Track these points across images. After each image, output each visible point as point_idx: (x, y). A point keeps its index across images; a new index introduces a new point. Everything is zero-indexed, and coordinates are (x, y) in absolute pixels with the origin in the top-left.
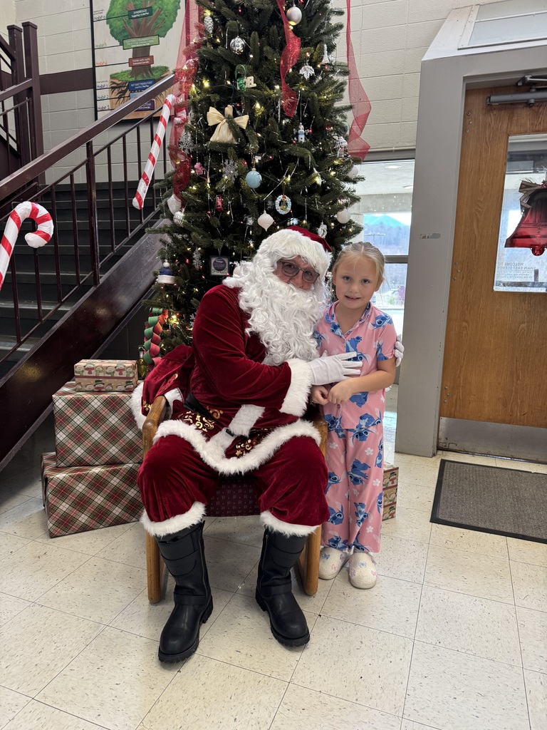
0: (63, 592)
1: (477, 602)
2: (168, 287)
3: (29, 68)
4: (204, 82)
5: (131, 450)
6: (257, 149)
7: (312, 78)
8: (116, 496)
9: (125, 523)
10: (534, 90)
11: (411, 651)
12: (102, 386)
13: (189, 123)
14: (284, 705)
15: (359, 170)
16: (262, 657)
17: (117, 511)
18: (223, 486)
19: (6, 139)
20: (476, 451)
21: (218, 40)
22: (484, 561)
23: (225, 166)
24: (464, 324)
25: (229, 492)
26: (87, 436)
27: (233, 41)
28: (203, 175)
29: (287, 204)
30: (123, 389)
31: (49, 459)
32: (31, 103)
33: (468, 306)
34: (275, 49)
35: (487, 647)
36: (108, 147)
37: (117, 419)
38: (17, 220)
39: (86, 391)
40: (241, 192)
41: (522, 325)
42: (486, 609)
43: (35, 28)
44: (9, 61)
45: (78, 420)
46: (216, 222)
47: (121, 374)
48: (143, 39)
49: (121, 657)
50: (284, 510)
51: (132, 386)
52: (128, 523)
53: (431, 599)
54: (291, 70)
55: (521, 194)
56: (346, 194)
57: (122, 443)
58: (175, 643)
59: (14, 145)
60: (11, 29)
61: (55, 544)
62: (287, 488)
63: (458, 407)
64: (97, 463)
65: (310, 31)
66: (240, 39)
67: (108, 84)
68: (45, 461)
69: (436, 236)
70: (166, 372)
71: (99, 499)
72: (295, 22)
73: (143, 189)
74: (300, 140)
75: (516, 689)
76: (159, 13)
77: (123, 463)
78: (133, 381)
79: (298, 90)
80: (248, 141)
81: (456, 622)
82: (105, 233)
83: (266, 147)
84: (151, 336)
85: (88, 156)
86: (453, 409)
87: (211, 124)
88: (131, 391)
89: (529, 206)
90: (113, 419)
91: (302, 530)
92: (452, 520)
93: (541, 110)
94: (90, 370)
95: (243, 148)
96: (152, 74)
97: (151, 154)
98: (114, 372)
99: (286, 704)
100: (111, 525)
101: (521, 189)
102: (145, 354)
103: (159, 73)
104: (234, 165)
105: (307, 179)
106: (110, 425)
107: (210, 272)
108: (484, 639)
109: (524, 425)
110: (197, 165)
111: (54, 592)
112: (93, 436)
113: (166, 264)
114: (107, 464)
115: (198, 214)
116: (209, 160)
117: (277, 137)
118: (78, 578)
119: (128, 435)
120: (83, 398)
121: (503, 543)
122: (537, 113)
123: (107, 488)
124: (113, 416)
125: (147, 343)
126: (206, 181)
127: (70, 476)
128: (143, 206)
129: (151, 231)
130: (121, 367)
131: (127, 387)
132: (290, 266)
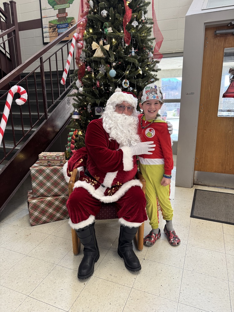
0: (39, 250)
1: (210, 253)
2: (77, 120)
3: (13, 21)
4: (90, 30)
5: (63, 190)
6: (114, 60)
7: (137, 26)
8: (57, 209)
9: (61, 220)
11: (182, 274)
12: (50, 163)
13: (84, 48)
14: (130, 298)
15: (158, 66)
16: (121, 277)
17: (58, 215)
18: (103, 207)
19: (5, 53)
20: (210, 185)
21: (96, 10)
22: (213, 234)
23: (100, 67)
24: (205, 131)
25: (105, 209)
26: (45, 184)
27: (102, 12)
28: (91, 71)
29: (127, 83)
30: (59, 164)
31: (30, 193)
32: (15, 37)
33: (206, 123)
34: (121, 15)
35: (213, 272)
36: (49, 58)
37: (57, 177)
38: (12, 94)
39: (44, 166)
40: (107, 79)
41: (230, 131)
42: (213, 255)
43: (15, 3)
44: (4, 18)
45: (41, 178)
46: (97, 92)
47: (58, 158)
48: (63, 5)
49: (63, 278)
50: (129, 217)
51: (63, 163)
52: (63, 220)
53: (190, 251)
54: (128, 23)
55: (230, 74)
56: (153, 77)
57: (59, 187)
58: (84, 271)
59: (9, 56)
60: (5, 4)
61: (34, 230)
62: (130, 208)
63: (202, 167)
64: (49, 195)
65: (136, 5)
66: (105, 11)
67: (48, 26)
68: (28, 194)
69: (192, 93)
70: (78, 158)
71: (50, 210)
72: (129, 2)
73: (65, 76)
74: (132, 55)
75: (225, 289)
77: (60, 195)
78: (63, 161)
79: (131, 32)
80: (110, 57)
81: (201, 261)
82: (49, 94)
83: (117, 58)
84: (71, 141)
85: (41, 63)
86: (200, 168)
87: (93, 49)
88: (62, 166)
89: (233, 80)
90: (55, 178)
91: (136, 225)
92: (200, 216)
94: (45, 157)
95: (107, 59)
96: (67, 21)
97: (68, 60)
98: (55, 158)
99: (131, 297)
100: (56, 221)
101: (229, 72)
102: (68, 148)
103: (70, 20)
104: (104, 67)
105: (136, 72)
106: (54, 180)
107: (95, 114)
108: (212, 268)
109: (230, 174)
110: (88, 67)
111: (35, 251)
112: (47, 184)
113: (76, 110)
114: (53, 196)
115: (89, 88)
116: (93, 65)
117: (122, 54)
118: (44, 244)
119: (61, 184)
120: (43, 169)
121: (221, 226)
123: (54, 205)
124: (55, 176)
125: (69, 144)
126: (92, 74)
127: (38, 201)
128: (65, 83)
129: (69, 96)
130: (58, 155)
131: (61, 164)
132: (121, 106)
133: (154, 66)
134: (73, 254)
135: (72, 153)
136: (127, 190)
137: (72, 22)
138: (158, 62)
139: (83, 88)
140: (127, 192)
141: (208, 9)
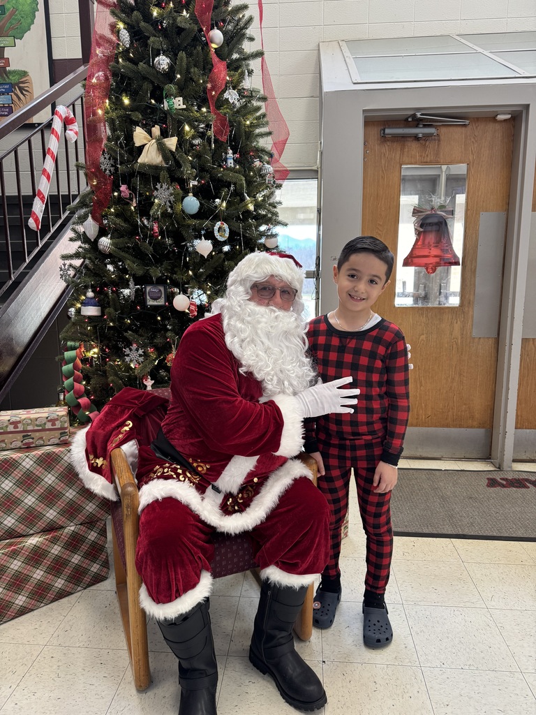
0: (25, 702)
1: (456, 612)
4: (123, 98)
5: (71, 511)
8: (57, 567)
9: (69, 595)
10: (421, 126)
12: (31, 440)
15: (279, 195)
17: (60, 583)
21: (131, 55)
22: (443, 568)
23: (157, 189)
25: (223, 551)
26: (19, 502)
27: (156, 59)
28: (128, 198)
29: (225, 230)
30: (56, 441)
35: (484, 658)
37: (53, 478)
39: (12, 449)
40: (174, 218)
41: (423, 337)
45: (7, 485)
46: (148, 249)
47: (54, 424)
51: (67, 437)
52: (72, 594)
53: (416, 618)
55: (414, 219)
57: (61, 504)
62: (298, 538)
64: (32, 532)
66: (164, 57)
70: (115, 420)
71: (38, 574)
72: (217, 44)
73: (38, 207)
74: (229, 165)
76: (13, 13)
77: (62, 527)
79: (225, 113)
81: (448, 637)
83: (198, 171)
84: (71, 374)
87: (137, 144)
88: (66, 444)
89: (421, 230)
93: (428, 143)
94: (15, 424)
96: (8, 78)
97: (44, 171)
98: (45, 424)
100: (54, 600)
101: (413, 213)
102: (67, 395)
103: (17, 77)
104: (168, 188)
105: (241, 205)
106: (47, 486)
107: (145, 301)
108: (478, 651)
109: (428, 427)
110: (123, 188)
111: (13, 705)
112: (26, 501)
113: (90, 294)
114: (44, 532)
115: (125, 239)
116: (137, 181)
117: (208, 161)
118: (37, 679)
119: (67, 494)
120: (12, 458)
121: (450, 546)
122: (424, 147)
123: (47, 558)
124: (50, 476)
125: (67, 382)
126: (131, 205)
127: (3, 554)
128: (40, 227)
129: (65, 257)
130: (53, 416)
131: (61, 439)
132: (265, 289)
133: (272, 193)
134: (134, 691)
135: (78, 406)
137: (23, 82)
138: (279, 186)
139: (111, 239)
141: (366, 83)
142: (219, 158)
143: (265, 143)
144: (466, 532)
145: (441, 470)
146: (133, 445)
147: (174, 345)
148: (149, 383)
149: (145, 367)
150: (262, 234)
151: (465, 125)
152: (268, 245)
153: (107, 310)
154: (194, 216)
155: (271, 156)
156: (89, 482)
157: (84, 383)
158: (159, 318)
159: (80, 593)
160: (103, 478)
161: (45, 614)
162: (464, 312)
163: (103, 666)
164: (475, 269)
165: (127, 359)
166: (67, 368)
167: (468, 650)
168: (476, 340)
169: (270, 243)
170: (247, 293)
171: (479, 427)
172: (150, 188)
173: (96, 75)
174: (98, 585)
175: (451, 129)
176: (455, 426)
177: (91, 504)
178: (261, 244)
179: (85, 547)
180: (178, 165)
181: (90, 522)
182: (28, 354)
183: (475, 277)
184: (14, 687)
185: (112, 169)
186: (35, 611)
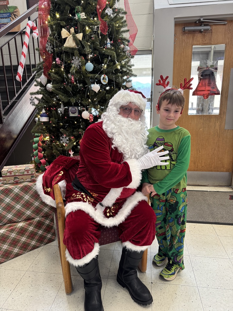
0: (17, 297)
1: (215, 261)
2: (45, 123)
4: (56, 14)
5: (37, 211)
8: (32, 236)
9: (38, 248)
10: (203, 25)
11: (199, 293)
12: (18, 180)
17: (33, 243)
22: (208, 239)
23: (73, 60)
25: (105, 233)
26: (13, 207)
28: (60, 65)
29: (106, 79)
30: (30, 180)
37: (29, 197)
39: (9, 184)
40: (82, 74)
41: (201, 129)
45: (8, 200)
46: (70, 89)
47: (28, 172)
51: (35, 178)
52: (39, 247)
55: (198, 72)
57: (33, 208)
62: (140, 230)
64: (20, 220)
70: (56, 171)
71: (24, 239)
73: (21, 70)
74: (108, 47)
77: (33, 218)
78: (35, 175)
79: (106, 20)
81: (210, 273)
83: (93, 50)
84: (37, 148)
87: (63, 37)
88: (34, 181)
89: (202, 77)
93: (206, 34)
94: (10, 172)
96: (9, 10)
97: (23, 52)
98: (24, 172)
100: (31, 250)
101: (198, 69)
102: (35, 158)
103: (12, 9)
104: (78, 59)
105: (114, 66)
106: (26, 200)
107: (69, 115)
109: (202, 171)
110: (57, 59)
111: (11, 299)
112: (17, 207)
113: (44, 111)
114: (26, 220)
115: (59, 85)
116: (64, 56)
117: (98, 45)
118: (22, 287)
119: (35, 204)
120: (9, 188)
121: (212, 228)
122: (204, 36)
123: (27, 232)
124: (27, 196)
125: (35, 152)
126: (62, 68)
127: (7, 230)
128: (22, 80)
129: (32, 94)
130: (28, 169)
131: (32, 179)
132: (126, 109)
133: (129, 60)
134: (65, 294)
135: (40, 163)
136: (133, 207)
137: (15, 12)
138: (133, 57)
139: (52, 84)
140: (133, 210)
141: (176, 4)
142: (103, 44)
143: (126, 35)
144: (220, 221)
145: (208, 191)
146: (64, 182)
147: (83, 135)
148: (72, 153)
149: (69, 145)
150: (124, 81)
151: (225, 24)
152: (127, 86)
153: (51, 119)
154: (91, 72)
155: (128, 41)
156: (44, 199)
157: (43, 152)
158: (76, 122)
159: (43, 247)
160: (50, 197)
161: (27, 256)
162: (221, 117)
163: (52, 281)
164: (227, 96)
165: (61, 142)
166: (35, 146)
167: (220, 279)
168: (227, 131)
169: (128, 85)
170: (118, 111)
171: (226, 172)
172: (70, 59)
173: (44, 3)
174: (51, 243)
175: (218, 26)
176: (215, 171)
177: (46, 208)
178: (124, 85)
179: (44, 227)
180: (83, 47)
181: (46, 216)
182: (19, 139)
183: (227, 100)
184: (12, 290)
185: (52, 50)
186: (23, 255)
